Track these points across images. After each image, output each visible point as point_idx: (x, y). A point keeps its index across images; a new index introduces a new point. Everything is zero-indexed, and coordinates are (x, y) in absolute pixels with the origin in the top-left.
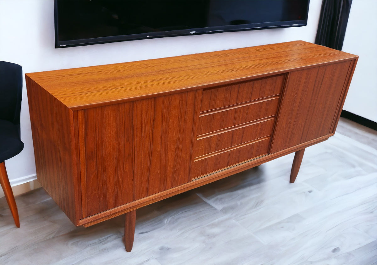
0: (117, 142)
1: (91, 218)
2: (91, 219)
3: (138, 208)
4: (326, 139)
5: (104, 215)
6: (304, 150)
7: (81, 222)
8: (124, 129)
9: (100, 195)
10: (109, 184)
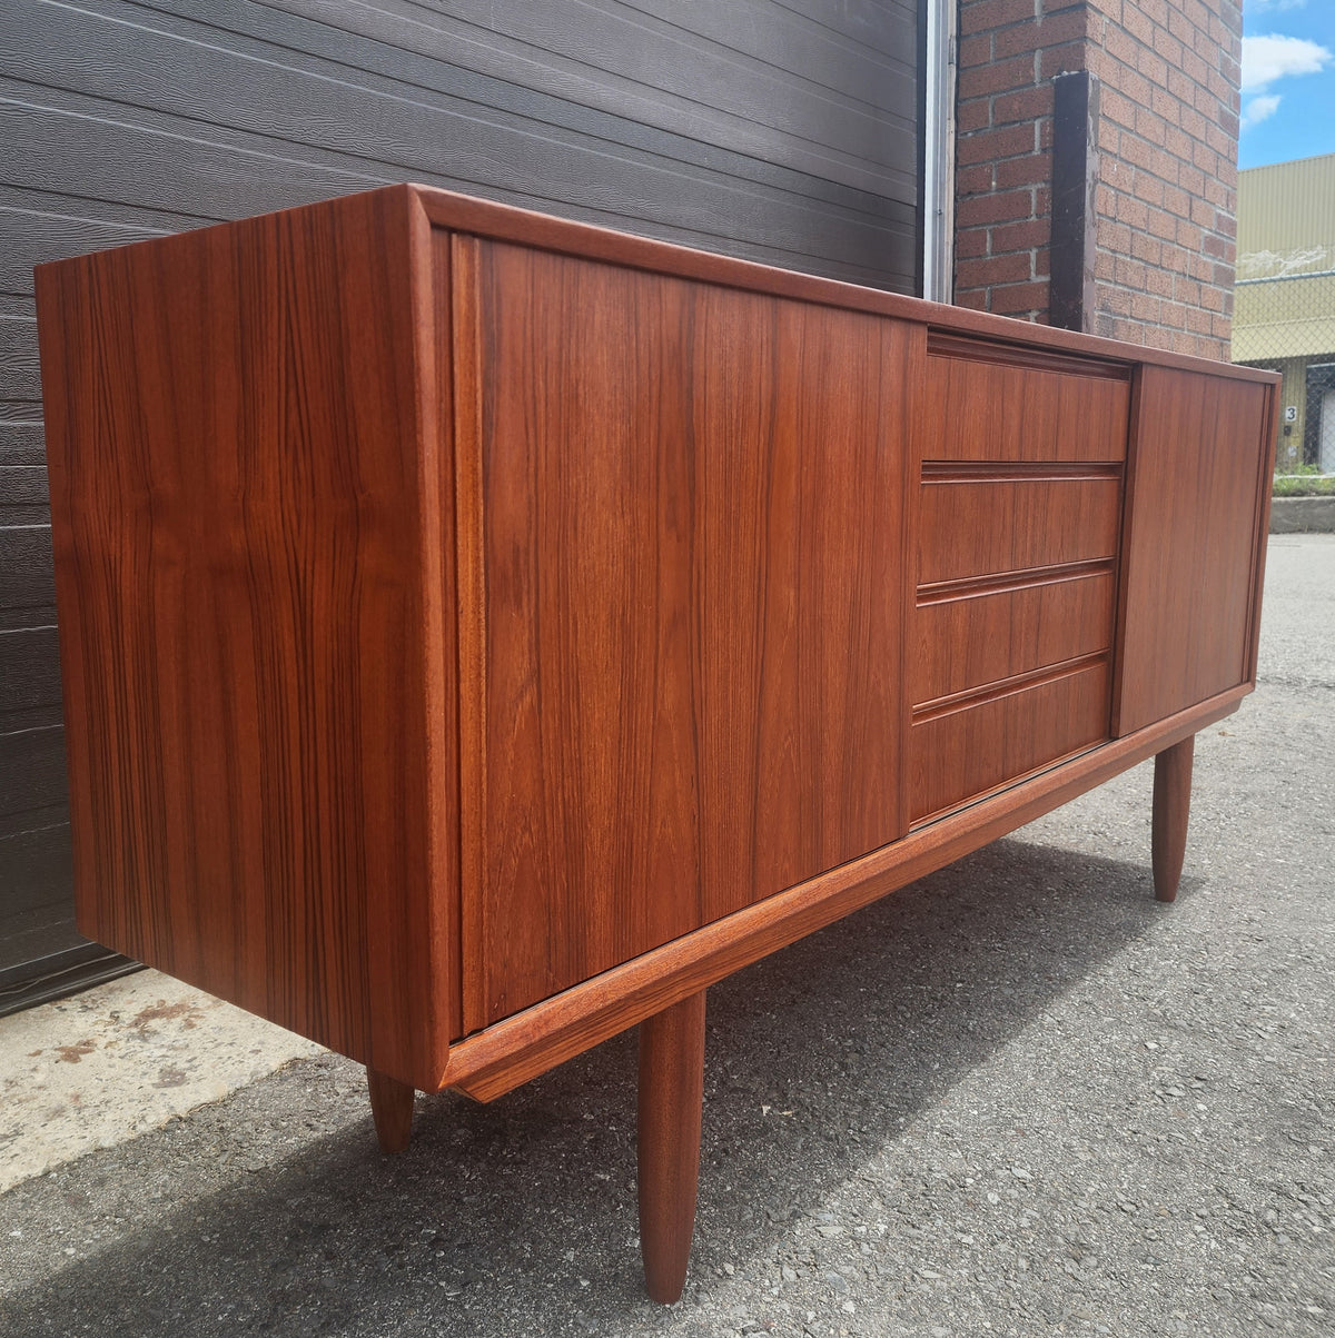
0: (628, 518)
1: (514, 1032)
2: (508, 1039)
3: (720, 974)
4: (1233, 706)
5: (573, 1010)
6: (1190, 740)
7: (461, 1059)
8: (659, 440)
9: (551, 864)
10: (593, 789)
